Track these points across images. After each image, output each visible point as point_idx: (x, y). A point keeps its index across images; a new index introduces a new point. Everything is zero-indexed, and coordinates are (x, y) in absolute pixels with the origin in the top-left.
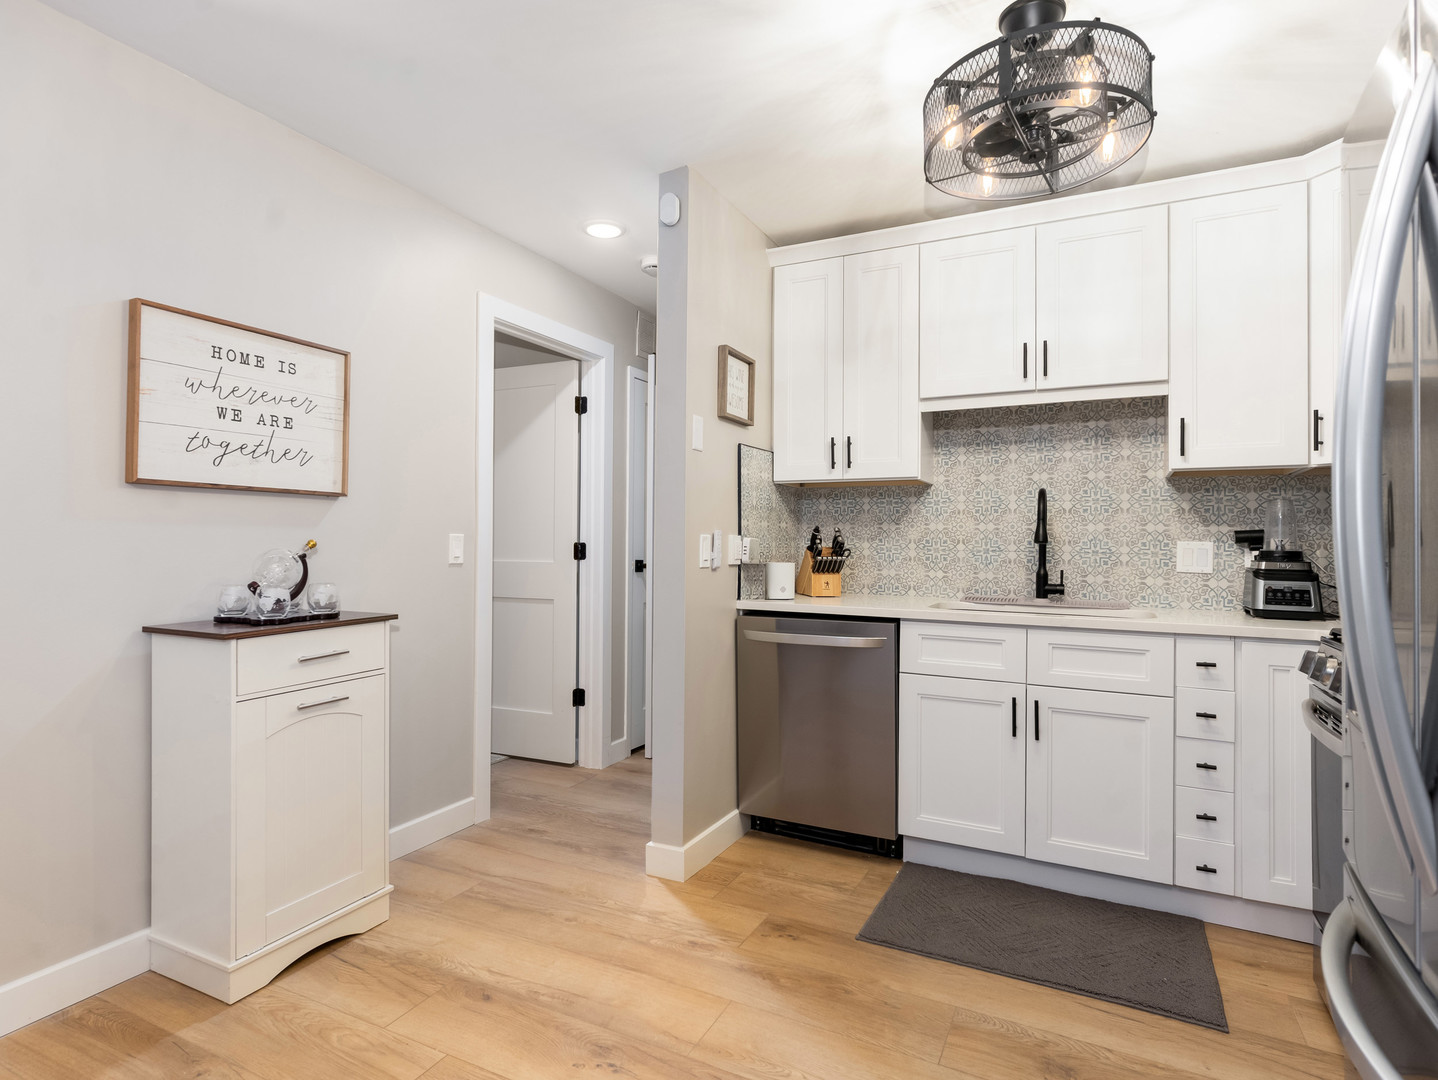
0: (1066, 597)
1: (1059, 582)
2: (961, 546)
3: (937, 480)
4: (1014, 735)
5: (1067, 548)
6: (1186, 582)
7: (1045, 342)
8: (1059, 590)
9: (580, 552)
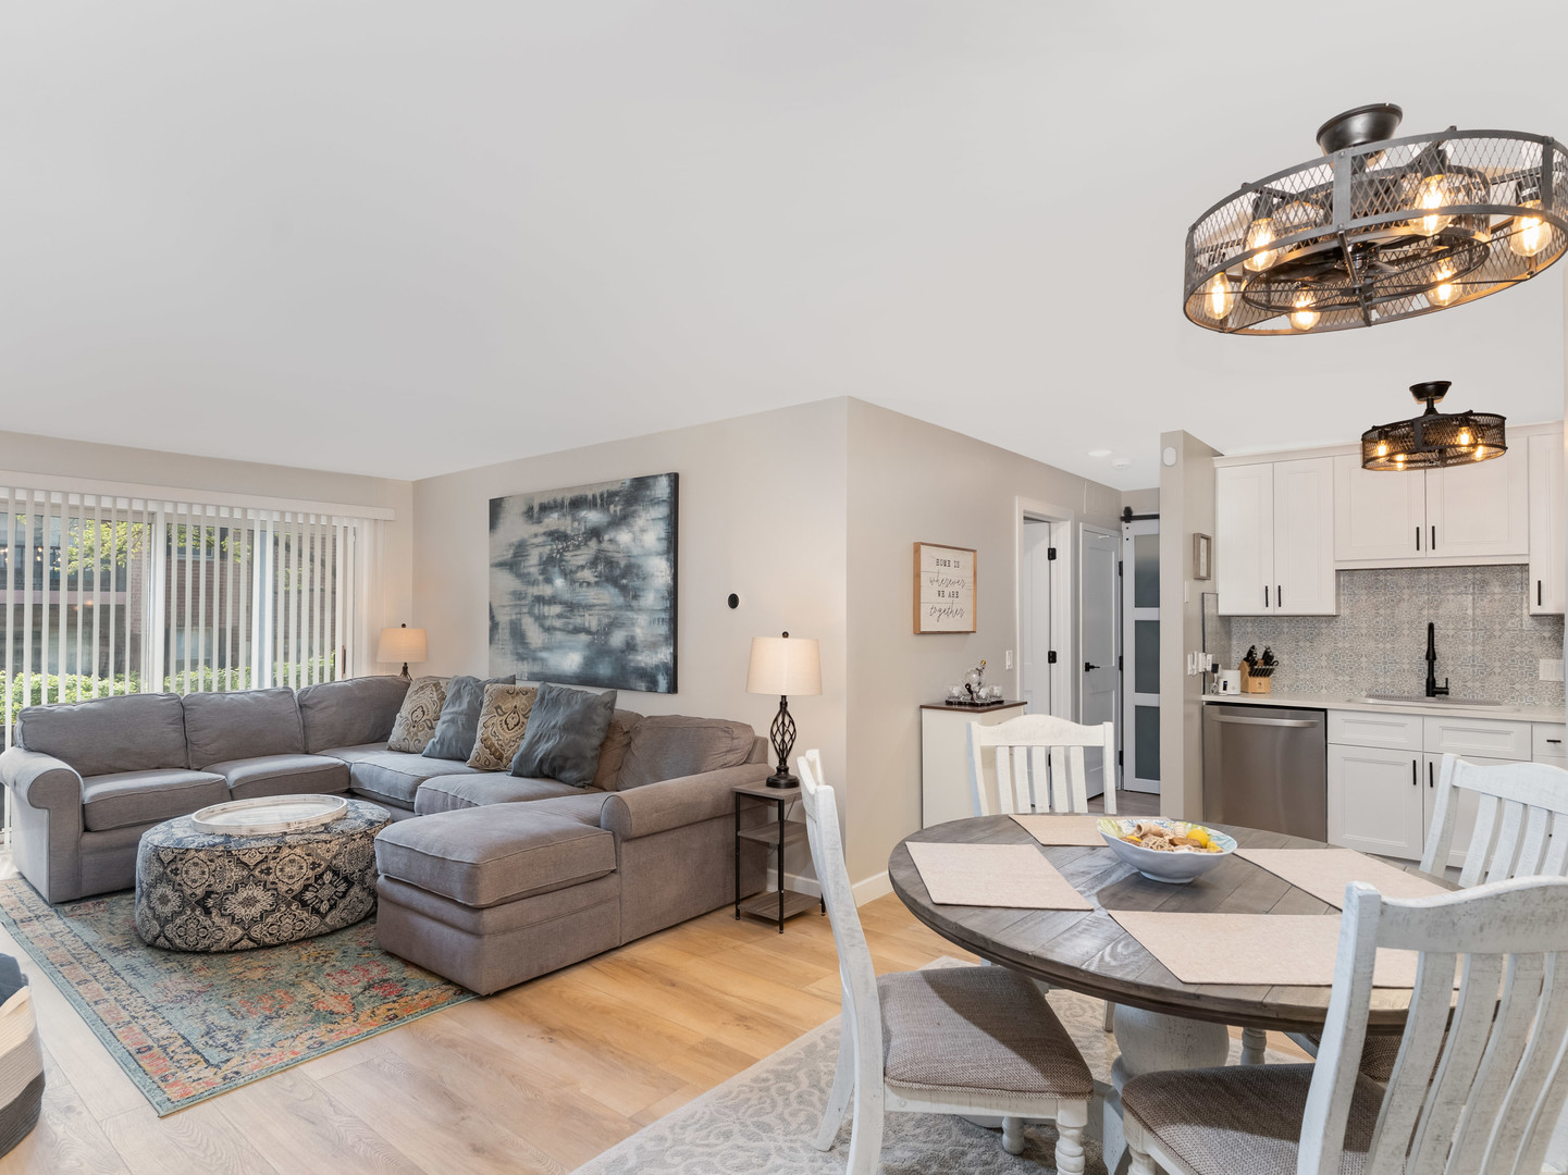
0: (1450, 696)
1: (1444, 686)
2: (1364, 659)
3: (1345, 612)
4: (1415, 783)
5: (1450, 662)
6: (1547, 688)
7: (1433, 528)
8: (1445, 691)
9: (1052, 657)
